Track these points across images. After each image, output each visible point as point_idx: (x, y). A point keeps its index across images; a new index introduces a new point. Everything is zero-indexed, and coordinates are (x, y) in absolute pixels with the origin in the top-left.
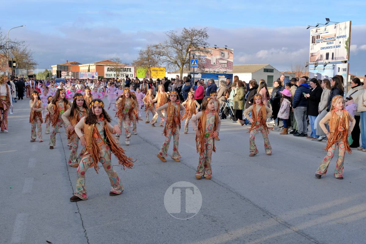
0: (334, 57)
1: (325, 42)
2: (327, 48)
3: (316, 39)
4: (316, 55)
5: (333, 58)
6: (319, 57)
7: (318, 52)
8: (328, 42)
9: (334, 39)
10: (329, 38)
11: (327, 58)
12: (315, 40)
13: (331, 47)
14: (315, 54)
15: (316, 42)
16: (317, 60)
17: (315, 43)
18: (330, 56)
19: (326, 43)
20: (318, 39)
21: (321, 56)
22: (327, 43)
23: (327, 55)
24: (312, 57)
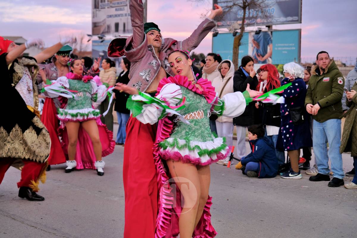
0: (126, 28)
1: (112, 7)
2: (116, 16)
3: (100, 4)
4: (101, 26)
5: (124, 31)
6: (105, 29)
7: (103, 21)
8: (117, 8)
9: (125, 5)
10: (118, 3)
11: (117, 30)
12: (98, 4)
13: (121, 15)
14: (100, 24)
15: (100, 7)
16: (103, 33)
17: (98, 8)
18: (121, 28)
19: (114, 9)
20: (103, 3)
21: (109, 27)
22: (116, 10)
23: (117, 25)
24: (95, 28)
